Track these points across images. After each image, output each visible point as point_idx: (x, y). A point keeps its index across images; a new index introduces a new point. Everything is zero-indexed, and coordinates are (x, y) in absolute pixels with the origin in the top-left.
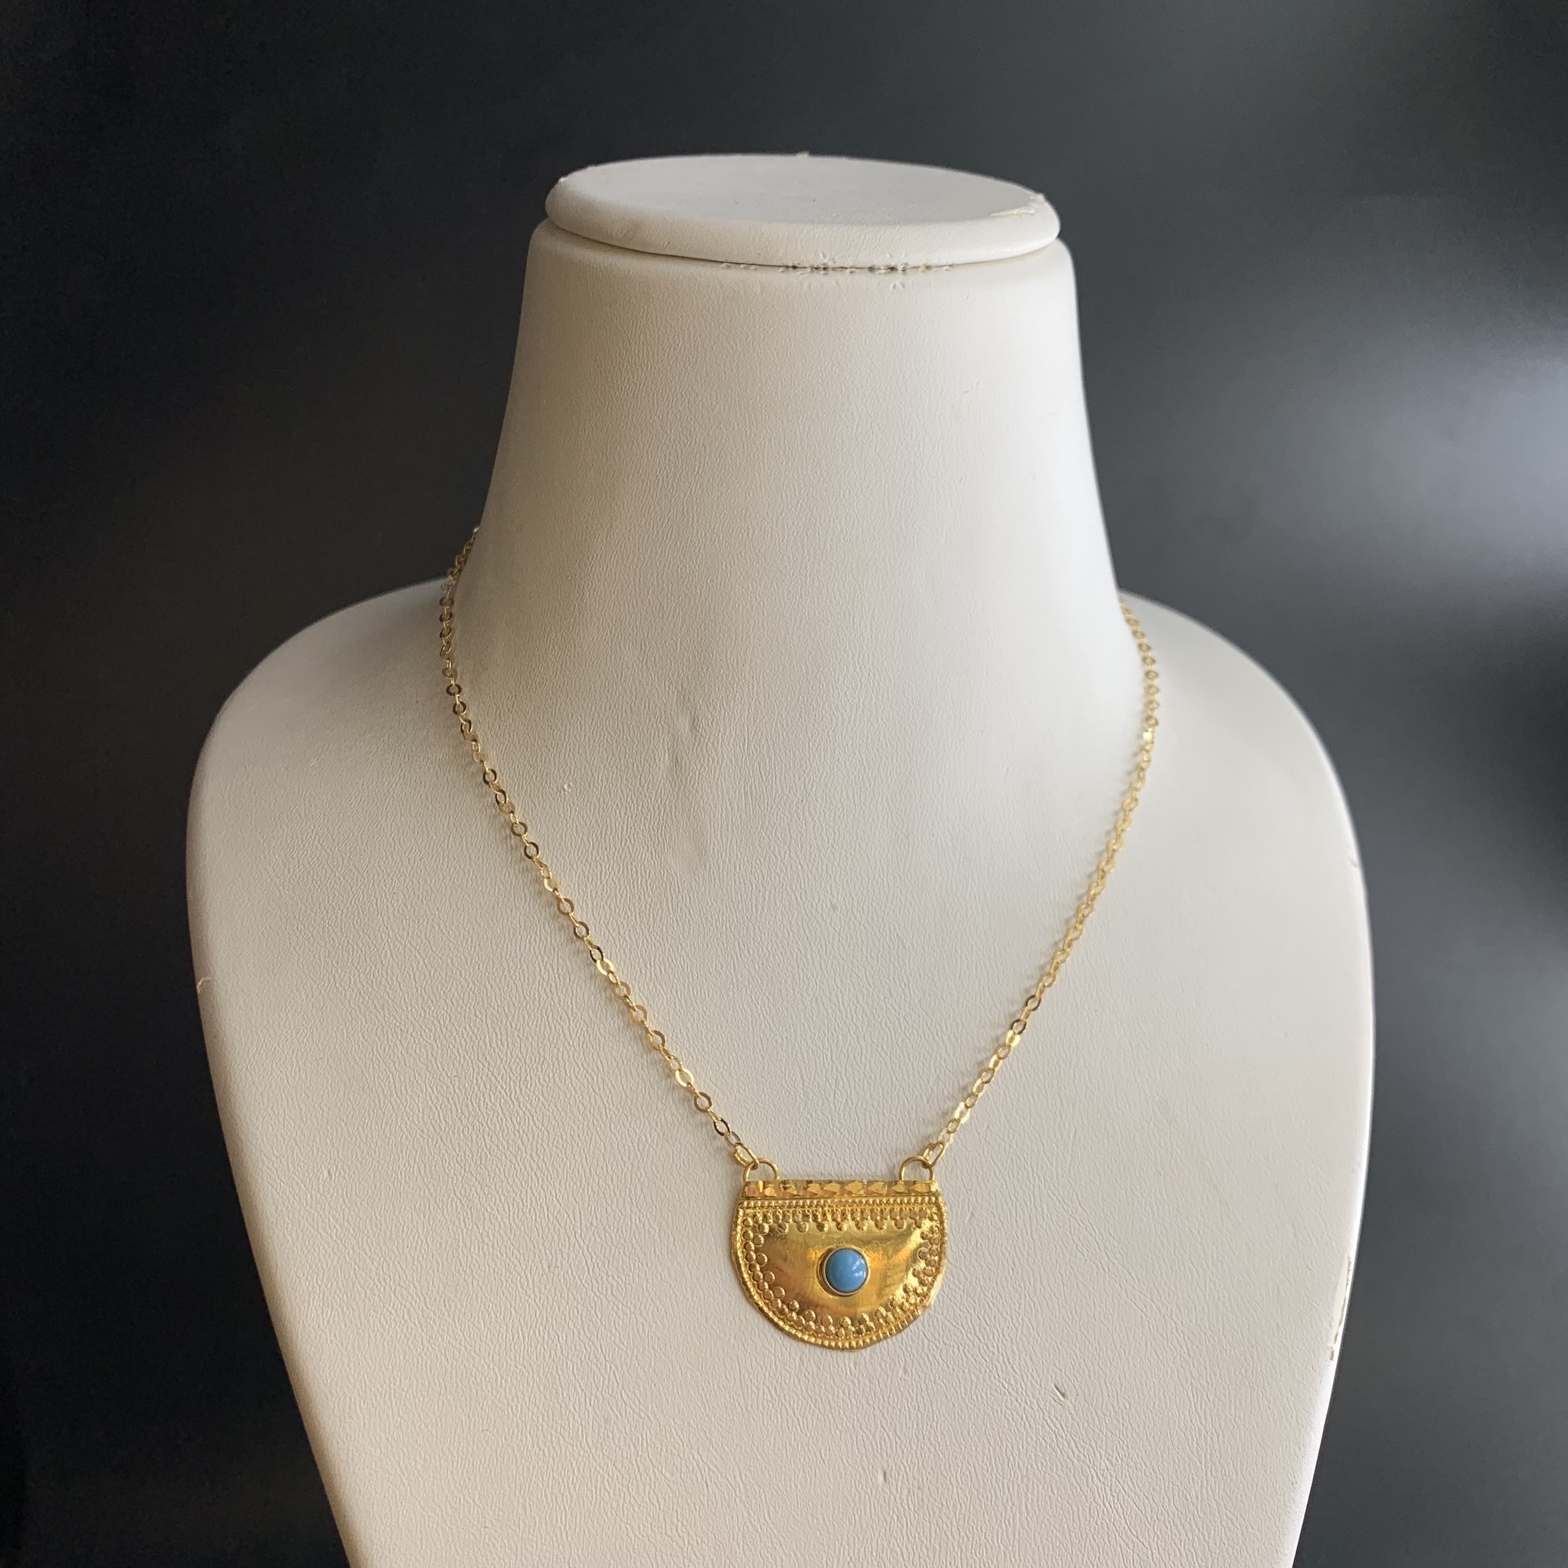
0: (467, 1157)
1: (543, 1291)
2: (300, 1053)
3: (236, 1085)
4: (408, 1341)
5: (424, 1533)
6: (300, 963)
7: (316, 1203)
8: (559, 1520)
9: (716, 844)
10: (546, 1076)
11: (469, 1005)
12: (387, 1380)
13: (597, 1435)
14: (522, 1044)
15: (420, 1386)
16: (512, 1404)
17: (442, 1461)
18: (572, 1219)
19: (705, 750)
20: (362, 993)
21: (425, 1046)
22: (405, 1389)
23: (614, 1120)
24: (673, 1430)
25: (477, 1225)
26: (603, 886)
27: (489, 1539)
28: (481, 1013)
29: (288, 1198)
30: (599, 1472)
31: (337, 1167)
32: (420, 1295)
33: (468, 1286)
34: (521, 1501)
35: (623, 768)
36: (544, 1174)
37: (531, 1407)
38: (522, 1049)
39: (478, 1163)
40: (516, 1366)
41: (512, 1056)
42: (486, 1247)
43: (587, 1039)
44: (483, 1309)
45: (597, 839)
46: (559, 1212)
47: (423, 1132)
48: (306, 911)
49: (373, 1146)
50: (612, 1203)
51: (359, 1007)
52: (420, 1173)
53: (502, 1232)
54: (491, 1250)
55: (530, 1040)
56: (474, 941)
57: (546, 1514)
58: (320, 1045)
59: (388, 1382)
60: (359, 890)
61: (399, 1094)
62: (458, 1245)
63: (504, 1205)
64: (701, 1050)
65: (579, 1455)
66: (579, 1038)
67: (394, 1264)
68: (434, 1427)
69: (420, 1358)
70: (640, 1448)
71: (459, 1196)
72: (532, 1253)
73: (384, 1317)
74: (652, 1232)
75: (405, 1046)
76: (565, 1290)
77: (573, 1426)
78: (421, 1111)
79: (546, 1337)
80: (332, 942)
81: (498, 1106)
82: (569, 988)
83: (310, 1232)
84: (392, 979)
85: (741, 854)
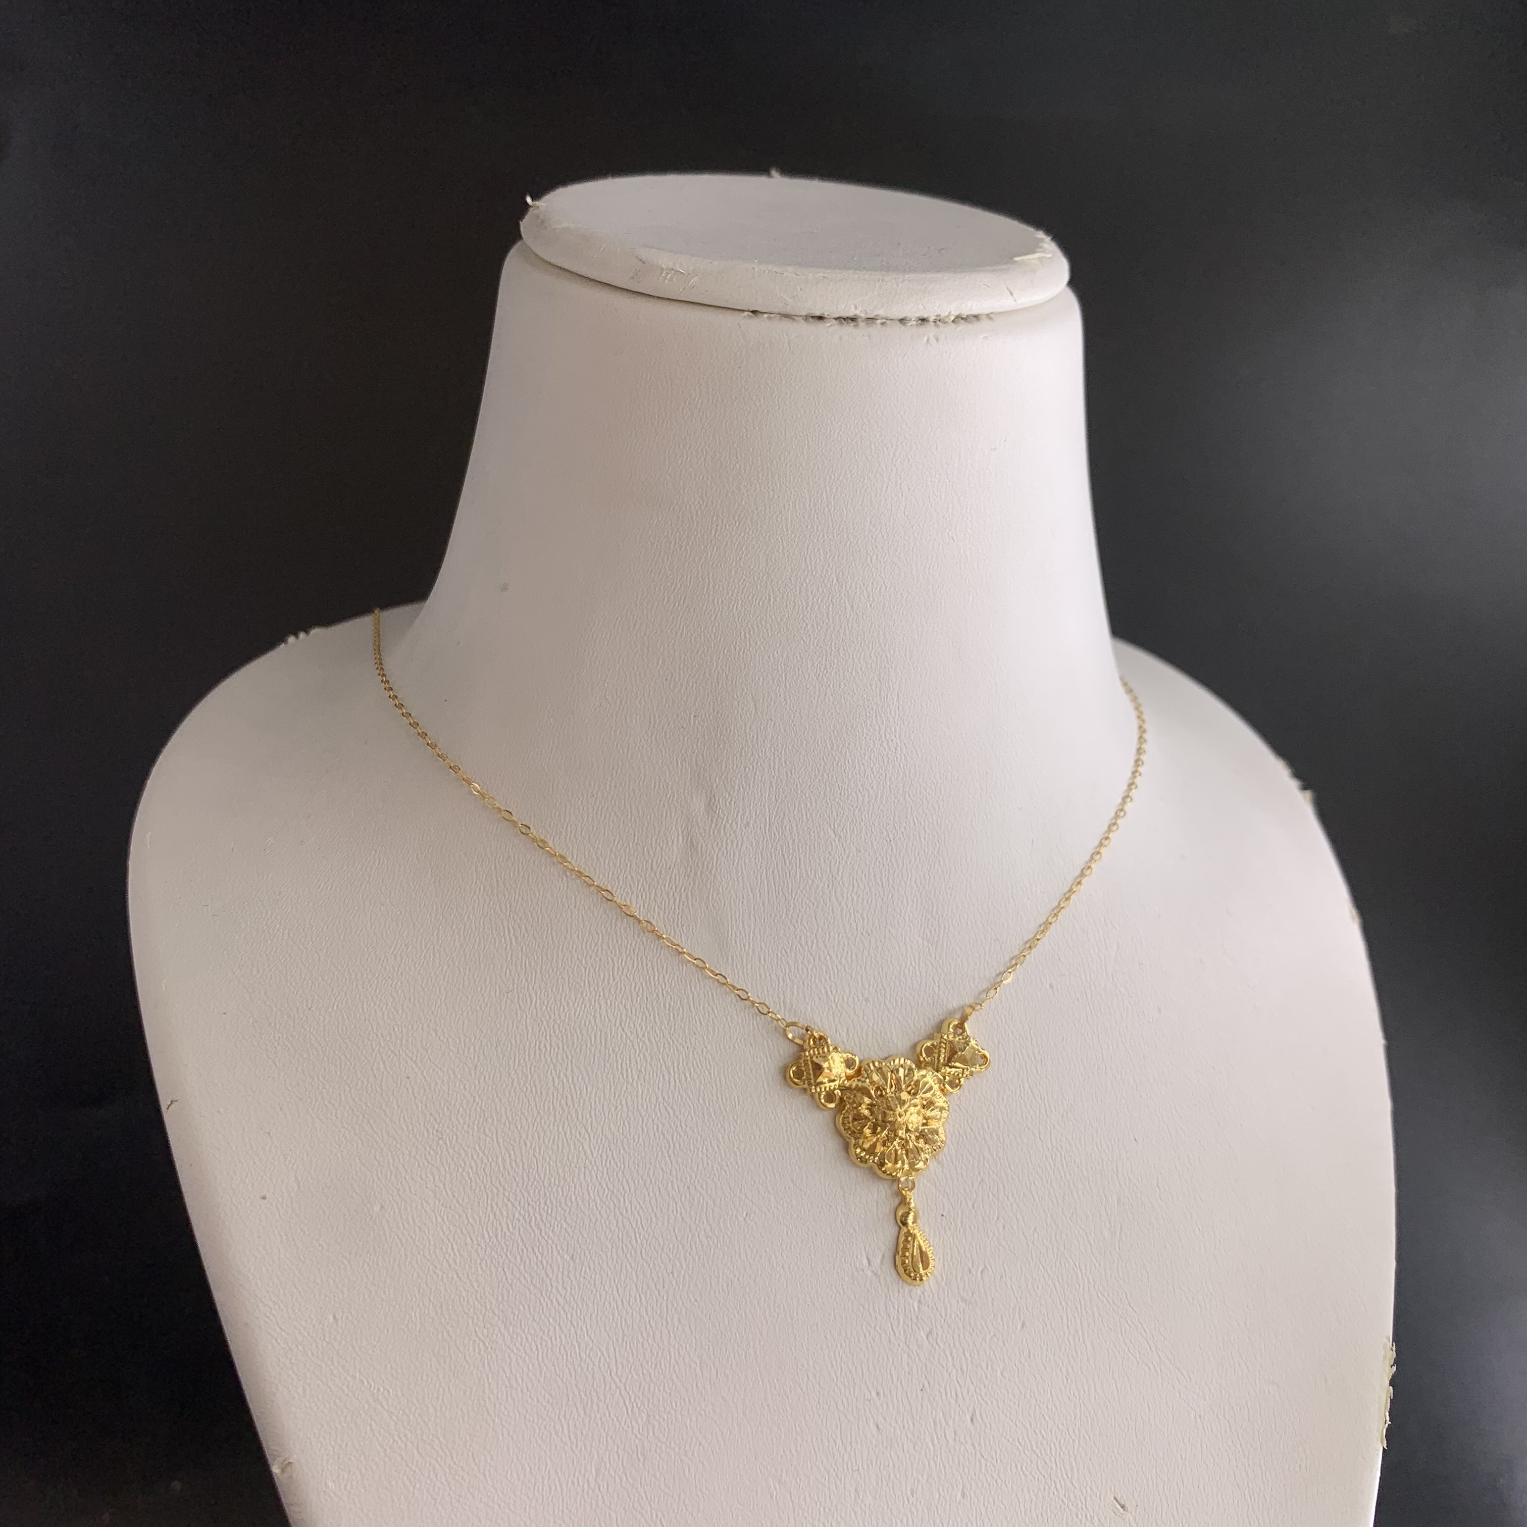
0: (487, 1293)
9: (738, 935)
14: (539, 1164)
18: (606, 1356)
19: (722, 833)
23: (645, 1246)
25: (502, 1368)
28: (490, 1130)
35: (632, 852)
36: (573, 1309)
38: (540, 1171)
39: (500, 1299)
41: (529, 1179)
46: (592, 1348)
50: (648, 1336)
53: (530, 1374)
54: (520, 1394)
56: (477, 1048)
64: (734, 1164)
66: (601, 1157)
67: (414, 1416)
71: (482, 1338)
73: (407, 1477)
74: (693, 1366)
75: (409, 1171)
78: (432, 1243)
80: (315, 1053)
83: (318, 1385)
85: (765, 944)
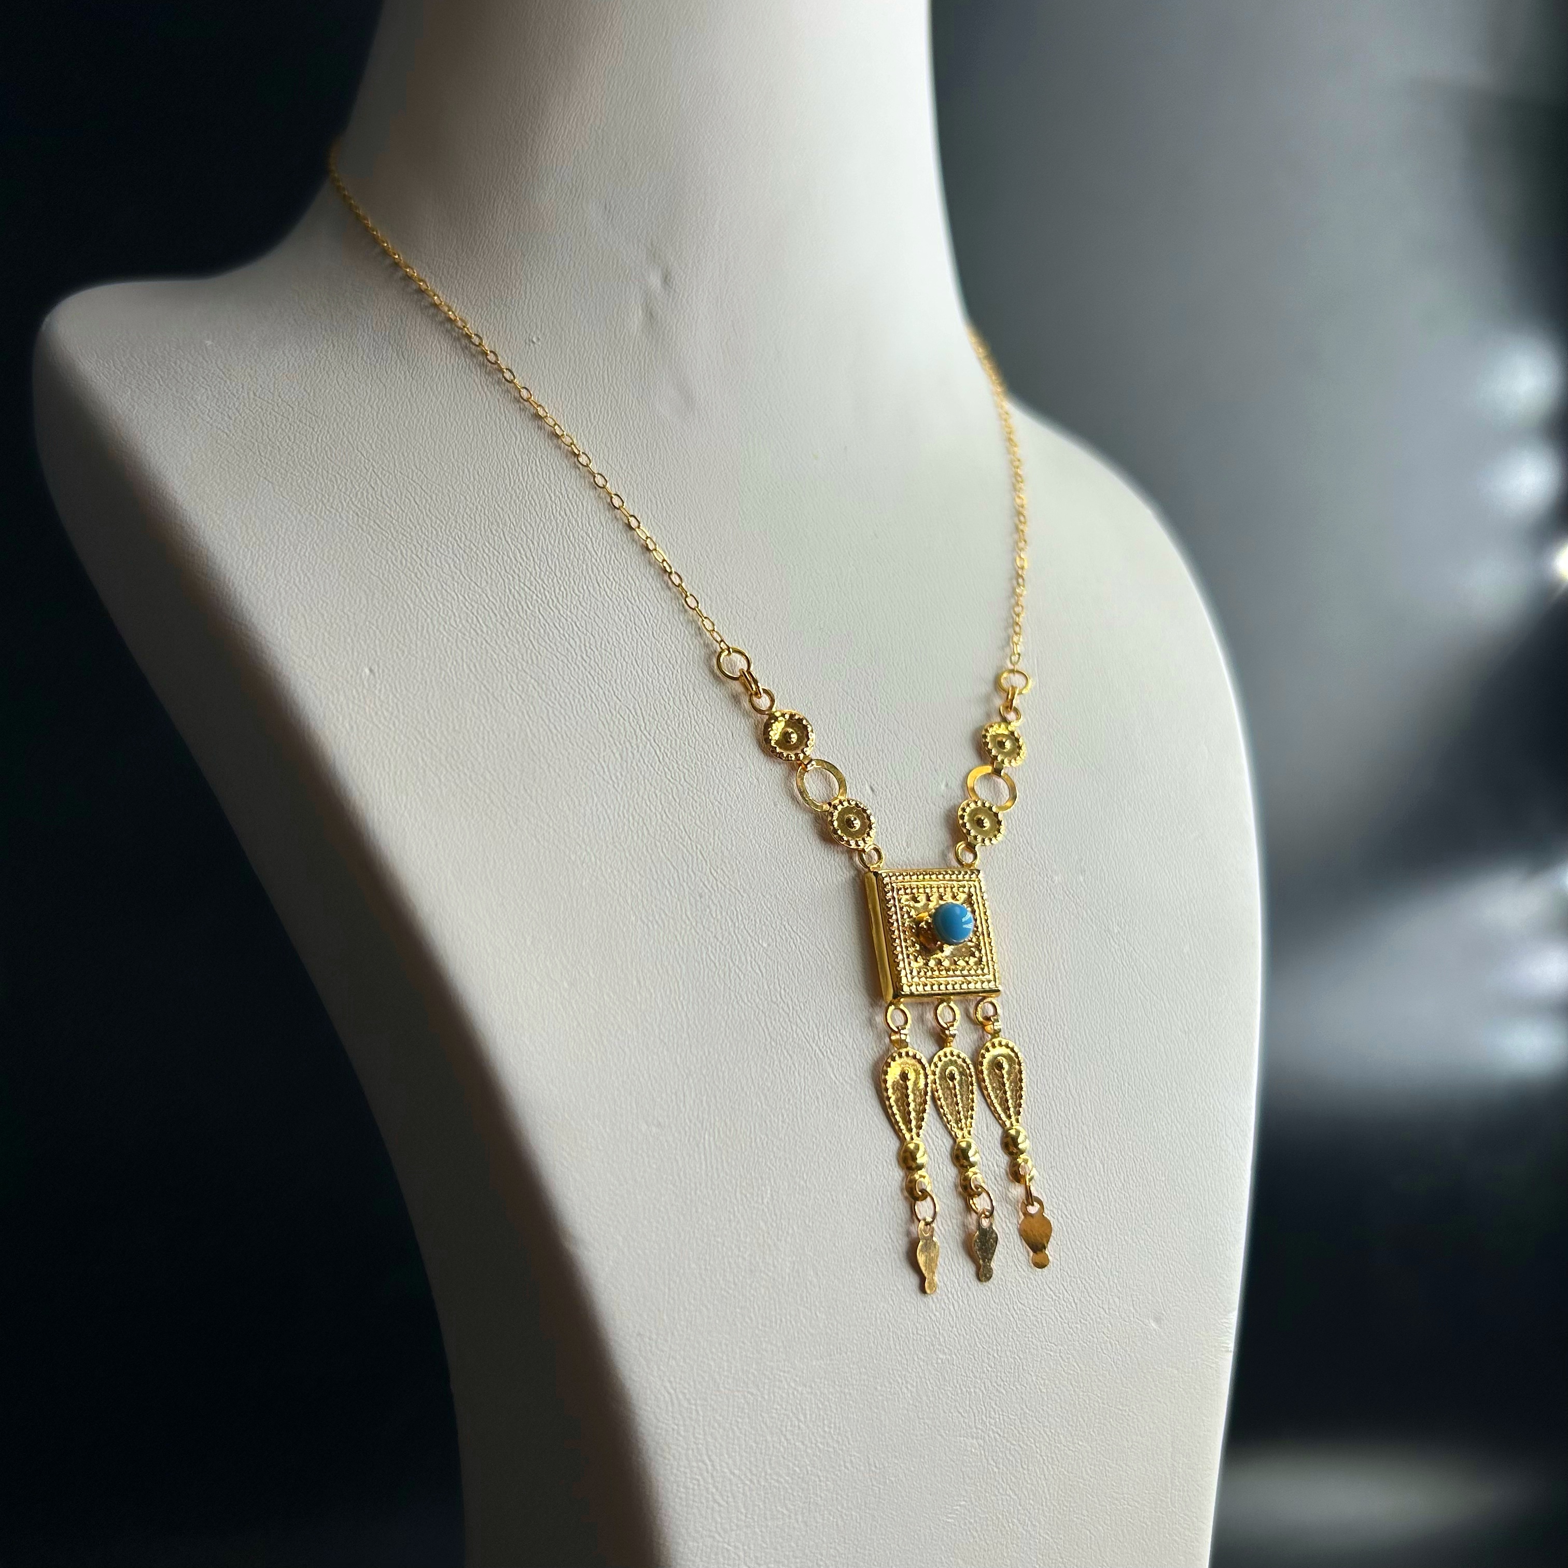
1: (620, 777)
2: (305, 566)
3: (238, 595)
6: (276, 490)
7: (364, 698)
10: (580, 588)
11: (482, 525)
12: (480, 860)
20: (359, 513)
22: (501, 868)
24: (763, 903)
26: (595, 427)
29: (331, 693)
30: (702, 944)
31: (378, 665)
32: (497, 781)
34: (635, 974)
37: (629, 884)
40: (607, 847)
42: (555, 739)
43: (613, 556)
45: (578, 387)
47: (464, 634)
48: (266, 448)
49: (413, 647)
51: (359, 526)
52: (471, 670)
55: (556, 556)
58: (325, 558)
60: (323, 430)
61: (429, 601)
62: (527, 735)
63: (564, 700)
70: (735, 919)
72: (602, 744)
76: (641, 777)
77: (672, 901)
81: (538, 612)
82: (584, 512)
84: (389, 502)
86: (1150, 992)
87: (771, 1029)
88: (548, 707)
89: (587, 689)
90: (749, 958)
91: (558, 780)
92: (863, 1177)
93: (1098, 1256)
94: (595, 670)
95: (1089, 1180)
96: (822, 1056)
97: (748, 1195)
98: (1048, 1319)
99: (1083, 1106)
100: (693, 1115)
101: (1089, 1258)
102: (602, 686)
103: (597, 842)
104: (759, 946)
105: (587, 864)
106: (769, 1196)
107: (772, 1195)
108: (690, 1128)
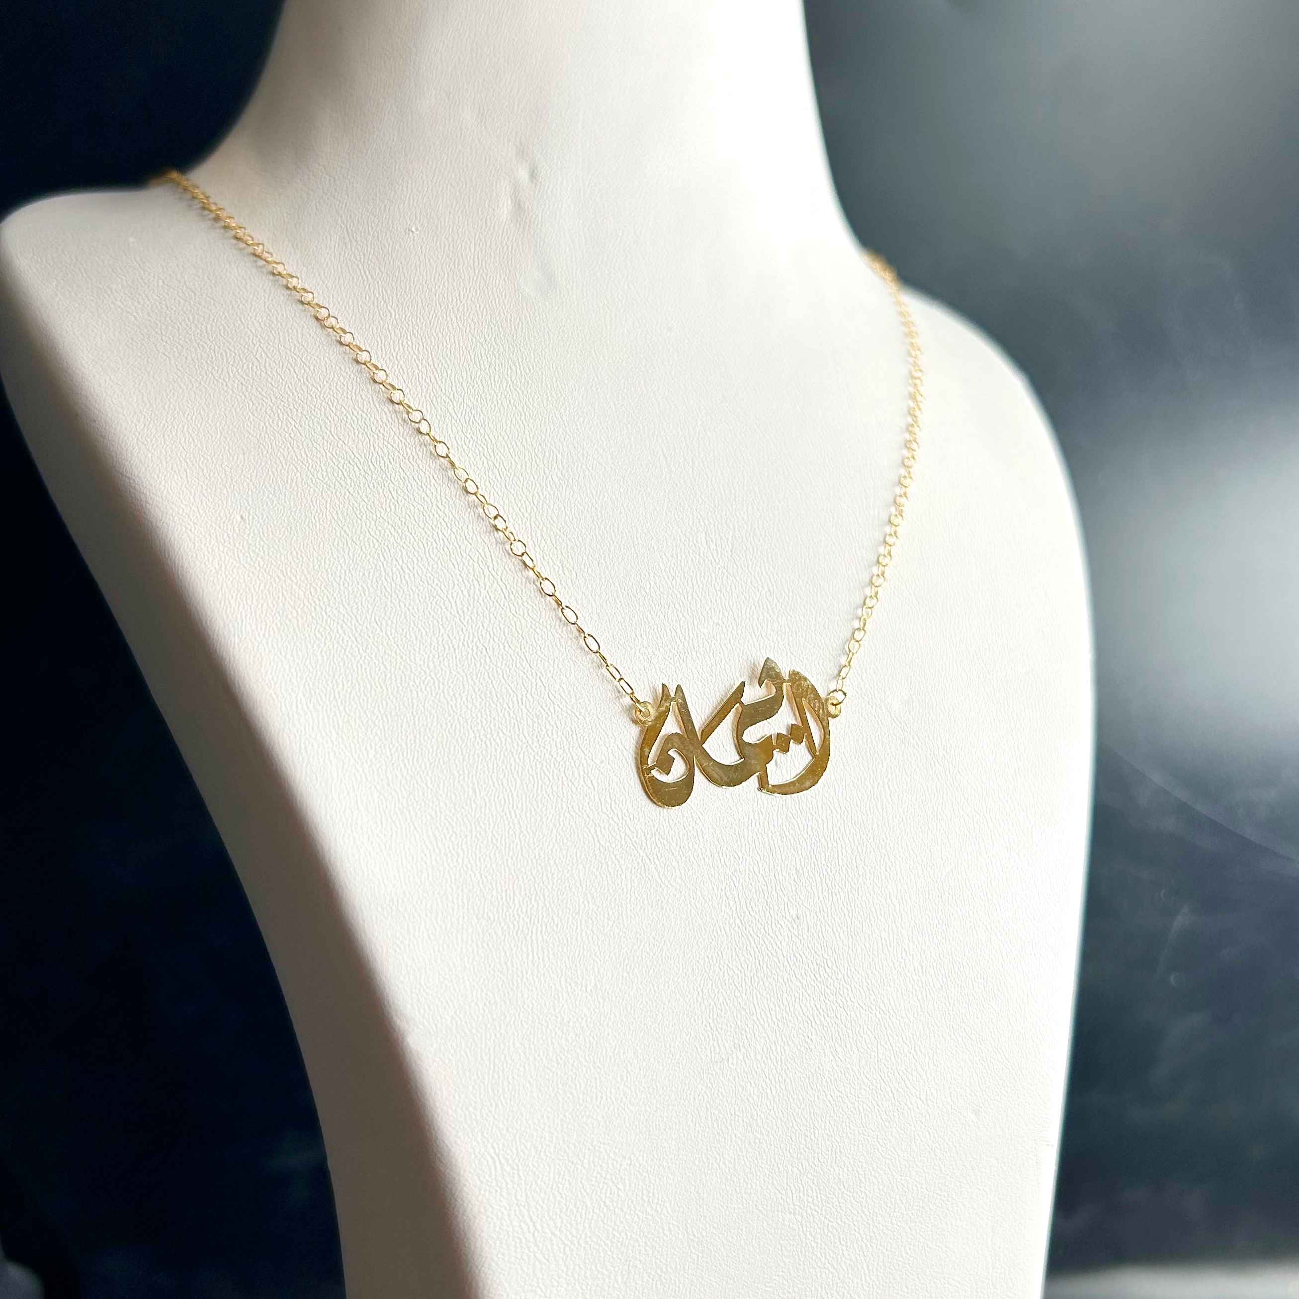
1: (466, 611)
3: (129, 454)
4: (345, 650)
5: (383, 813)
6: (173, 363)
7: (234, 541)
8: (507, 800)
11: (354, 391)
12: (329, 682)
13: (531, 730)
15: (362, 689)
16: (451, 702)
17: (392, 751)
21: (318, 423)
22: (349, 690)
27: (445, 819)
29: (205, 537)
30: (537, 760)
31: (249, 513)
32: (351, 614)
33: (396, 607)
34: (471, 785)
37: (470, 706)
40: (450, 672)
42: (407, 577)
43: (472, 418)
44: (412, 625)
47: (331, 486)
52: (333, 518)
57: (495, 796)
59: (331, 685)
60: (219, 312)
62: (380, 574)
63: (418, 543)
65: (518, 744)
68: (381, 722)
69: (359, 666)
72: (451, 582)
79: (475, 648)
86: (973, 810)
87: (600, 837)
88: (402, 549)
89: (440, 533)
90: (582, 773)
91: (408, 612)
92: (685, 970)
93: (915, 1050)
94: (449, 518)
95: (908, 979)
96: (648, 862)
97: (573, 984)
98: (865, 1105)
99: (903, 912)
100: (522, 911)
101: (906, 1052)
102: (454, 530)
103: (441, 668)
104: (592, 763)
105: (431, 687)
106: (592, 985)
107: (595, 985)
108: (518, 923)
